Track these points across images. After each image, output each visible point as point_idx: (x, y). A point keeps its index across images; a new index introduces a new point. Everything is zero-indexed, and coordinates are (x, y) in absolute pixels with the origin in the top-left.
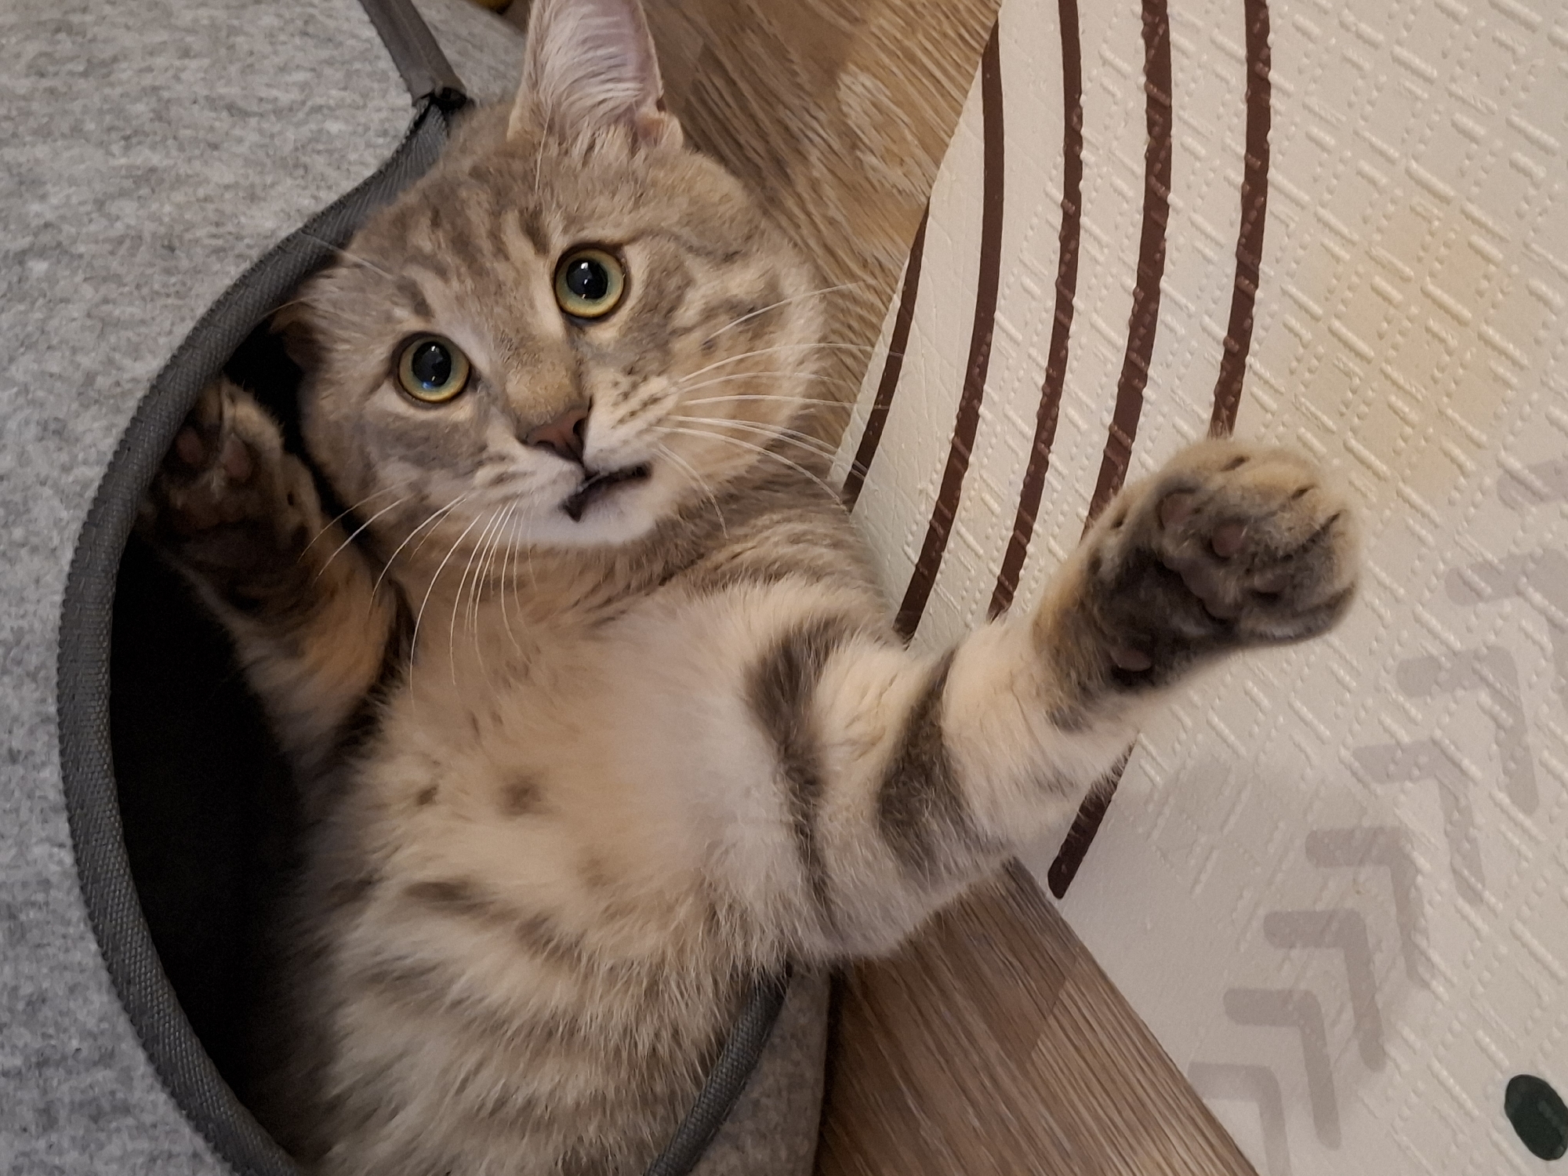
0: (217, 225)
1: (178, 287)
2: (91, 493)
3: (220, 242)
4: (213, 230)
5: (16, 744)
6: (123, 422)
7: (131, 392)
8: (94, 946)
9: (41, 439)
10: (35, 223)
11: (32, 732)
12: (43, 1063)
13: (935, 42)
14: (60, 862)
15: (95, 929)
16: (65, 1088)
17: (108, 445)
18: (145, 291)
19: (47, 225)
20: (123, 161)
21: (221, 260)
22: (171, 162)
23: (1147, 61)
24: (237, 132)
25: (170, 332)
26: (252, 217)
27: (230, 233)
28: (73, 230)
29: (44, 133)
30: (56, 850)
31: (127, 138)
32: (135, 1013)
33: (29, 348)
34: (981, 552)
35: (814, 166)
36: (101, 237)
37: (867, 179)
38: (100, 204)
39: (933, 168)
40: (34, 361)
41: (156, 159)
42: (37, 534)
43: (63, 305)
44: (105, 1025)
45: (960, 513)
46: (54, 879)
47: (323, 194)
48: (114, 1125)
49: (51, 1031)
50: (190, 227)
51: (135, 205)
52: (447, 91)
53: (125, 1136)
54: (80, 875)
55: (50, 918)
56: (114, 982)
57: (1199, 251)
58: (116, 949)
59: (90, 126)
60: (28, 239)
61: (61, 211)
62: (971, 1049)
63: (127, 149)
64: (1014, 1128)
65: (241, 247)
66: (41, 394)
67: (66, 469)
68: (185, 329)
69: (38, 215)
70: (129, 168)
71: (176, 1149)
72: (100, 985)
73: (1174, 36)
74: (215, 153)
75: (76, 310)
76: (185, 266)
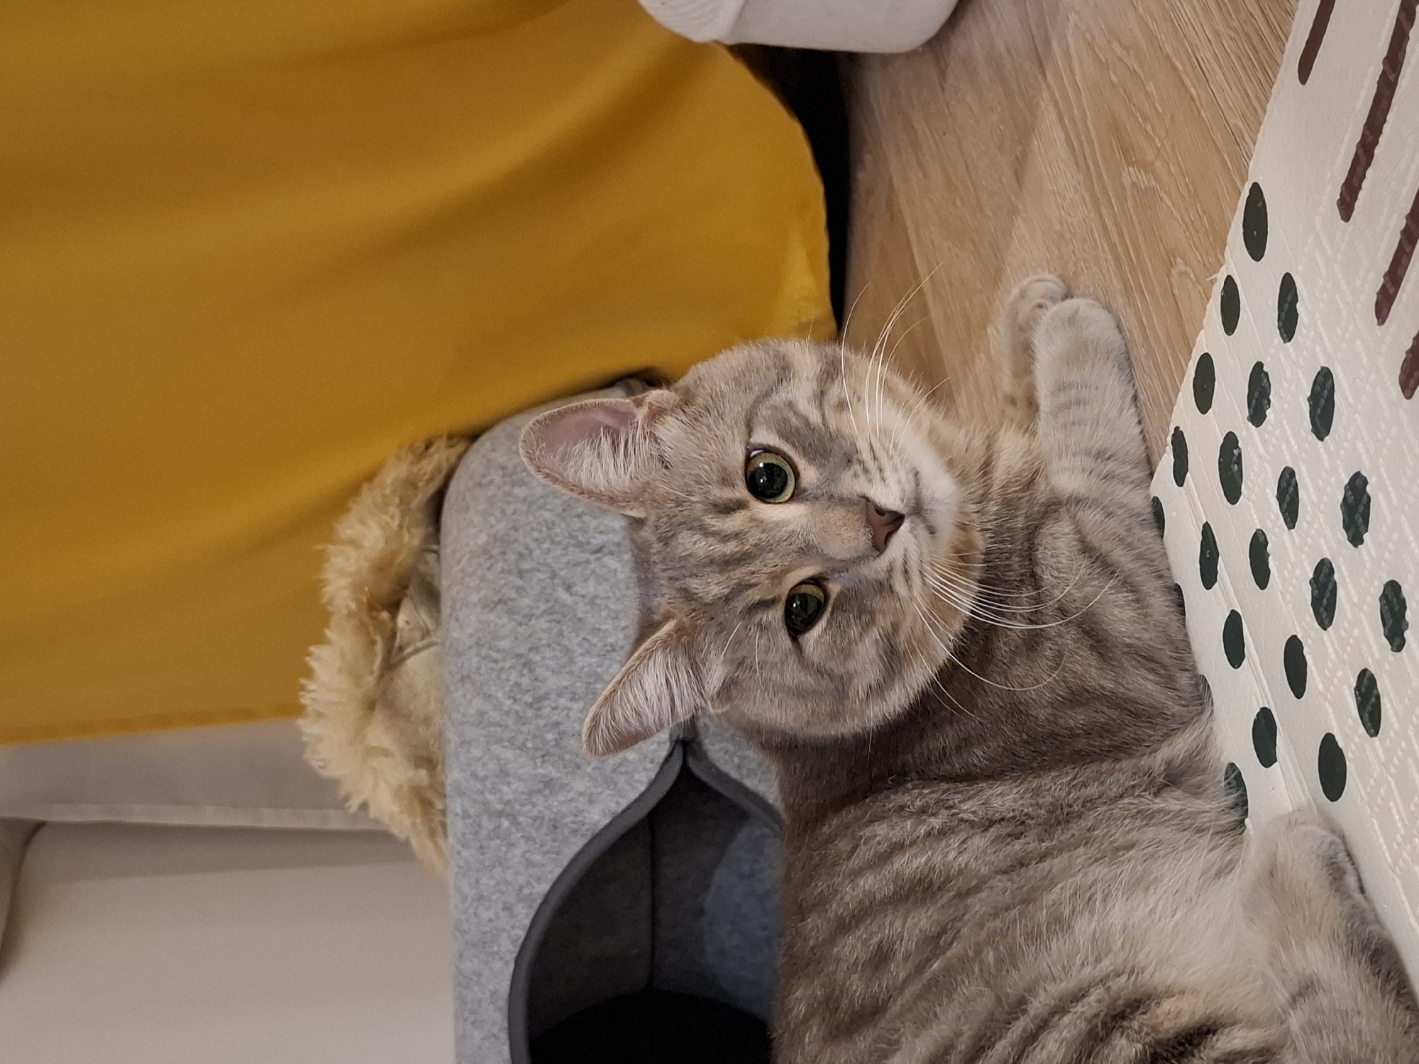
0: (576, 816)
1: (557, 849)
2: (520, 941)
3: (574, 826)
4: (573, 819)
5: (495, 1031)
6: (533, 912)
7: (536, 899)
9: (504, 910)
10: (505, 797)
11: (500, 1030)
17: (527, 922)
18: (545, 849)
19: (509, 801)
20: (540, 771)
21: (575, 837)
22: (559, 775)
25: (552, 872)
26: (590, 813)
27: (580, 821)
28: (519, 807)
29: (512, 742)
31: (543, 756)
33: (500, 863)
36: (529, 815)
38: (530, 795)
40: (502, 871)
41: (554, 774)
42: (501, 952)
43: (512, 847)
47: (620, 801)
50: (564, 815)
51: (543, 799)
59: (530, 745)
60: (503, 806)
61: (515, 795)
63: (543, 763)
65: (584, 829)
66: (503, 888)
67: (513, 927)
68: (558, 871)
69: (507, 793)
70: (544, 775)
74: (578, 771)
75: (517, 852)
76: (560, 838)
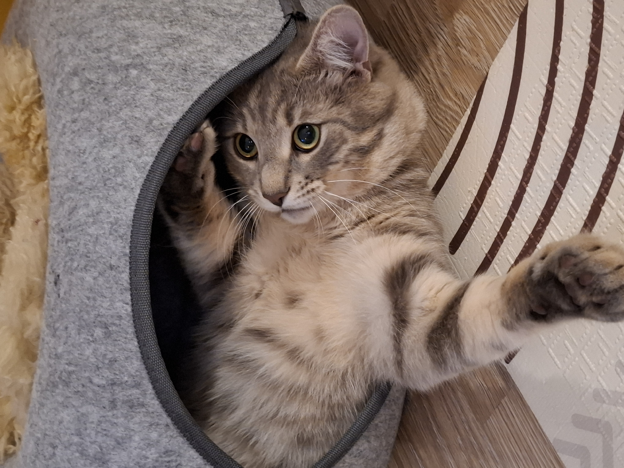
0: (204, 62)
1: (187, 87)
2: (148, 168)
3: (205, 69)
4: (202, 64)
5: (113, 262)
6: (162, 140)
7: (166, 128)
8: (136, 343)
9: (130, 144)
10: (134, 53)
11: (119, 259)
12: (113, 384)
13: (499, 8)
14: (126, 310)
15: (137, 337)
16: (121, 394)
17: (156, 149)
18: (174, 87)
19: (138, 55)
20: (169, 31)
21: (205, 77)
22: (187, 34)
23: (592, 33)
24: (214, 23)
25: (183, 105)
26: (218, 60)
27: (209, 66)
28: (148, 58)
29: (139, 16)
30: (125, 305)
31: (171, 22)
32: (150, 371)
33: (128, 105)
34: (492, 220)
35: (440, 50)
36: (159, 63)
37: (461, 59)
38: (159, 48)
39: (491, 60)
40: (130, 111)
41: (182, 32)
42: (126, 181)
43: (142, 90)
44: (138, 373)
45: (485, 203)
46: (124, 316)
47: (245, 52)
48: (138, 410)
49: (117, 373)
50: (194, 62)
51: (173, 50)
52: (298, 13)
53: (142, 414)
54: (134, 316)
55: (121, 330)
56: (143, 358)
57: (604, 117)
58: (144, 345)
59: (157, 15)
60: (131, 60)
61: (144, 50)
62: (462, 414)
63: (171, 26)
64: (476, 447)
65: (212, 72)
66: (132, 125)
67: (139, 157)
68: (188, 104)
69: (135, 50)
70: (171, 34)
71: (160, 422)
72: (137, 357)
73: (605, 25)
74: (205, 31)
75: (147, 92)
76: (191, 77)
